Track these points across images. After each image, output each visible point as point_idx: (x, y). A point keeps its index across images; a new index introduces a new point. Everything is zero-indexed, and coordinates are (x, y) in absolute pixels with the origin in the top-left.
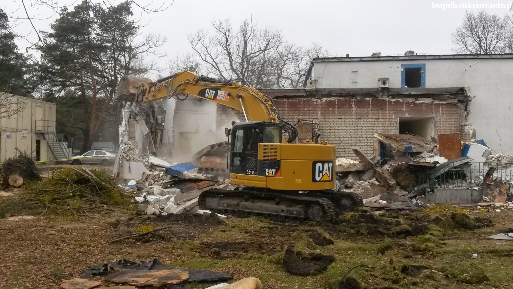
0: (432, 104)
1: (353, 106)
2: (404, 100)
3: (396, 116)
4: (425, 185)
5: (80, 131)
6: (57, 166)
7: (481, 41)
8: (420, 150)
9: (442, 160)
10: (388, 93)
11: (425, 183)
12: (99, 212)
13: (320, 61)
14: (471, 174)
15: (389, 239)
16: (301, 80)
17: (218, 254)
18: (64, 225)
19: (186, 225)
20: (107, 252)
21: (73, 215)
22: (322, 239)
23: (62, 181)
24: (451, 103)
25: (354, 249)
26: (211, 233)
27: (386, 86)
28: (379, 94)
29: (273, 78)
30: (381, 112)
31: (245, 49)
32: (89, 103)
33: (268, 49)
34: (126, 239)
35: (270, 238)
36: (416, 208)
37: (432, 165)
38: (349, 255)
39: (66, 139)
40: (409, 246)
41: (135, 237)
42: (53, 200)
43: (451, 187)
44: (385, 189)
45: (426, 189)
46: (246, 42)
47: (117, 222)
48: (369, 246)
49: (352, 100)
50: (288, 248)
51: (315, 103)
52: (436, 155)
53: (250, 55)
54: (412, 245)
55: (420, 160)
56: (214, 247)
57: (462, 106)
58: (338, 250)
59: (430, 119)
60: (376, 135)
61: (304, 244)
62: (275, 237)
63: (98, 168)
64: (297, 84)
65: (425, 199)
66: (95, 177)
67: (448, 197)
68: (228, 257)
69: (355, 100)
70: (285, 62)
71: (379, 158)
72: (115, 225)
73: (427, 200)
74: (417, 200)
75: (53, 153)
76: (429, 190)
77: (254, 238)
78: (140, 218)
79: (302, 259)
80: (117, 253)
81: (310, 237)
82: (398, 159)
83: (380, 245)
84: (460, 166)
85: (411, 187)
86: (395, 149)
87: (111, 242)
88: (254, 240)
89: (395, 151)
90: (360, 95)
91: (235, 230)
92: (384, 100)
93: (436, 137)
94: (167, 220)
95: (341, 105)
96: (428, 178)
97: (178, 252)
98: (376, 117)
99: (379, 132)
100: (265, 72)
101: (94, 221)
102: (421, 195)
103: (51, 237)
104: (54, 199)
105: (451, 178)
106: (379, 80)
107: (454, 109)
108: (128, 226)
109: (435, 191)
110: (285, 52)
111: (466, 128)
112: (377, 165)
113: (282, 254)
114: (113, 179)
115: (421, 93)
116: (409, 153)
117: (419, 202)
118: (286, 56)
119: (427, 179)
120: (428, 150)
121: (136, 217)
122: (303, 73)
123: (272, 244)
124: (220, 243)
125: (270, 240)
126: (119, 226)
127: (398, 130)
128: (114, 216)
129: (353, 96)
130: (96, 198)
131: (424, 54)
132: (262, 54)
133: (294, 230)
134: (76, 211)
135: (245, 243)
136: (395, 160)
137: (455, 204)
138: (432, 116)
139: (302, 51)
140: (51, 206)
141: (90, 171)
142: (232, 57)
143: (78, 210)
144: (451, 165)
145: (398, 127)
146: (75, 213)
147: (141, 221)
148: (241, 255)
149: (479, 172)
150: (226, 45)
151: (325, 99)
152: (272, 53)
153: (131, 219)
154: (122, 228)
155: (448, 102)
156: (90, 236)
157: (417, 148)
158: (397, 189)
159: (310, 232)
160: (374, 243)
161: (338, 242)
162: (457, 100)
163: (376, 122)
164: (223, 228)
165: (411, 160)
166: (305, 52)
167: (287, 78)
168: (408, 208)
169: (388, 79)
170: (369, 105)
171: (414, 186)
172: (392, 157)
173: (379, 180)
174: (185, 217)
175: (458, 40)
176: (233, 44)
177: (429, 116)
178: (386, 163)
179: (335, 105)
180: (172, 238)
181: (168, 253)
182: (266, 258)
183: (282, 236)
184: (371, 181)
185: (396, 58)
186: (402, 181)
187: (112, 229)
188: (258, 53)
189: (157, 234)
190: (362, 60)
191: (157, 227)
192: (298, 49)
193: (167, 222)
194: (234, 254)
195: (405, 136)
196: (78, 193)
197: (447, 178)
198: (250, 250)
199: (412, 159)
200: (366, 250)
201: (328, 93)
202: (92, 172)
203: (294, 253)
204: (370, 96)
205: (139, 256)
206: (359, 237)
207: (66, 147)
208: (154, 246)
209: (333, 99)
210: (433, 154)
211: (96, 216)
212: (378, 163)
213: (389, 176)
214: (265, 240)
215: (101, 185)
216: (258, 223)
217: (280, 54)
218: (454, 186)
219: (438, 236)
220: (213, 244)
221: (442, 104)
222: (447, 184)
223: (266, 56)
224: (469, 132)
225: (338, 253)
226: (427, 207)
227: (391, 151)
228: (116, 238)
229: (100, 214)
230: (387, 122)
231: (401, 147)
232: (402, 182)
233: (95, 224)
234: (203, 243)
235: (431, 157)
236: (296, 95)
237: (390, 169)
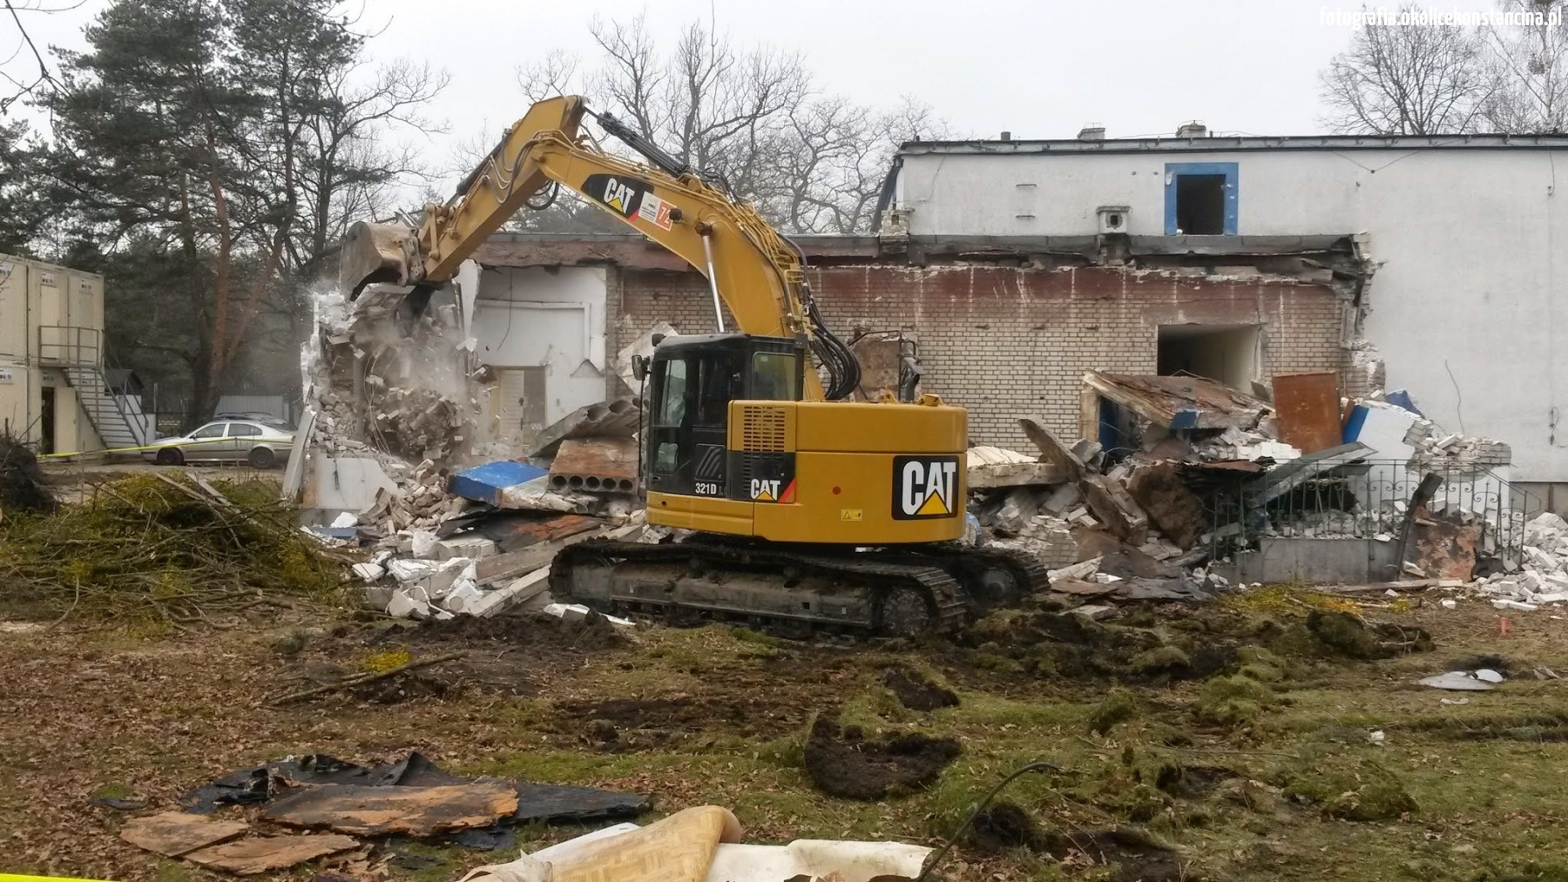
0: (1256, 284)
1: (1022, 290)
2: (1172, 274)
3: (1150, 320)
4: (1234, 529)
5: (181, 361)
6: (108, 469)
7: (1404, 95)
8: (1219, 424)
9: (1283, 453)
10: (1127, 251)
11: (1232, 522)
12: (241, 612)
13: (923, 151)
14: (1369, 496)
15: (1122, 689)
16: (865, 208)
17: (609, 735)
18: (131, 649)
19: (512, 651)
20: (267, 733)
21: (158, 618)
22: (924, 688)
23: (125, 517)
24: (1314, 281)
25: (1020, 719)
26: (589, 673)
27: (1121, 229)
28: (1099, 253)
29: (781, 203)
30: (1104, 309)
31: (693, 113)
32: (209, 273)
33: (764, 114)
34: (324, 692)
35: (767, 688)
36: (1206, 595)
37: (1255, 469)
38: (1002, 736)
39: (136, 386)
40: (1183, 709)
41: (354, 685)
42: (97, 575)
43: (1309, 533)
44: (1115, 541)
45: (1237, 541)
46: (695, 91)
47: (297, 643)
48: (1065, 709)
49: (1020, 270)
50: (819, 717)
51: (907, 280)
52: (1267, 437)
53: (707, 130)
54: (1192, 705)
55: (1219, 452)
56: (595, 716)
57: (1346, 291)
58: (970, 723)
59: (1248, 330)
60: (1088, 378)
61: (870, 703)
62: (783, 685)
63: (236, 477)
64: (854, 222)
65: (1234, 570)
66: (229, 504)
67: (1301, 564)
68: (637, 746)
69: (1027, 270)
70: (815, 153)
71: (1098, 446)
72: (292, 650)
73: (1238, 573)
74: (1209, 572)
75: (96, 430)
76: (1244, 542)
77: (719, 688)
78: (370, 627)
79: (864, 749)
80: (296, 734)
81: (887, 685)
82: (1153, 450)
83: (1096, 706)
84: (1336, 472)
85: (1191, 533)
86: (1147, 419)
87: (277, 702)
88: (718, 695)
89: (1146, 427)
90: (1043, 255)
91: (664, 664)
92: (1113, 273)
93: (1267, 384)
94: (452, 636)
95: (984, 285)
96: (1242, 507)
97: (483, 731)
98: (1089, 323)
99: (1097, 370)
100: (756, 184)
101: (224, 637)
102: (1219, 558)
103: (91, 687)
104: (98, 571)
105: (1311, 506)
106: (1100, 212)
107: (1323, 299)
108: (332, 655)
109: (1264, 545)
110: (818, 124)
111: (1357, 359)
112: (1092, 468)
113: (804, 736)
114: (283, 510)
115: (1223, 251)
116: (1186, 433)
117: (1213, 577)
118: (818, 135)
119: (1238, 509)
120: (1243, 421)
121: (359, 626)
122: (871, 187)
123: (774, 705)
124: (613, 702)
125: (766, 694)
126: (303, 655)
127: (1155, 363)
128: (288, 624)
129: (1021, 259)
130: (232, 568)
131: (1233, 135)
132: (747, 129)
133: (840, 662)
134: (170, 609)
135: (692, 704)
136: (1146, 453)
137: (1320, 584)
138: (1256, 322)
139: (869, 120)
140: (91, 591)
141: (212, 484)
142: (654, 136)
143: (175, 605)
144: (1311, 468)
145: (1155, 354)
146: (165, 613)
147: (372, 638)
148: (678, 739)
149: (1394, 488)
150: (636, 98)
151: (938, 267)
152: (775, 125)
153: (340, 633)
154: (313, 660)
155: (1303, 279)
156: (213, 684)
157: (1211, 416)
158: (1149, 540)
159: (888, 670)
160: (1079, 701)
161: (970, 698)
162: (1330, 272)
163: (1090, 338)
164: (625, 659)
165: (1191, 452)
166: (879, 123)
167: (823, 204)
168: (1182, 596)
169: (1125, 209)
170: (1068, 286)
171: (1201, 531)
172: (1135, 444)
173: (1099, 514)
174: (508, 624)
175: (1337, 91)
176: (657, 95)
177: (1246, 322)
178: (1119, 461)
179: (966, 285)
180: (466, 688)
181: (454, 736)
182: (756, 749)
183: (805, 681)
184: (1072, 517)
185: (1152, 146)
186: (1166, 514)
187: (283, 662)
188: (735, 124)
189: (420, 676)
190: (1047, 149)
191: (423, 657)
192: (857, 115)
193: (452, 641)
194: (659, 736)
195: (1175, 382)
196: (175, 553)
197: (1298, 505)
198: (705, 725)
199: (1196, 450)
200: (1053, 722)
201: (950, 248)
202: (217, 489)
203: (838, 733)
204: (1073, 260)
205: (364, 746)
206: (1036, 683)
207: (137, 410)
208: (410, 715)
209: (960, 267)
210: (1257, 436)
211: (230, 621)
212: (1094, 460)
213: (1126, 500)
214: (753, 694)
215: (247, 528)
216: (733, 644)
217: (803, 129)
218: (1319, 531)
219: (1270, 679)
220: (595, 707)
221: (1287, 285)
222: (1299, 524)
223: (758, 134)
224: (1365, 370)
225: (970, 733)
226: (1238, 592)
227: (1132, 425)
228: (293, 689)
229: (244, 616)
230: (1123, 340)
231: (1163, 415)
232: (1165, 519)
233: (228, 648)
234: (563, 705)
235: (1253, 443)
236: (850, 254)
237: (1128, 480)
